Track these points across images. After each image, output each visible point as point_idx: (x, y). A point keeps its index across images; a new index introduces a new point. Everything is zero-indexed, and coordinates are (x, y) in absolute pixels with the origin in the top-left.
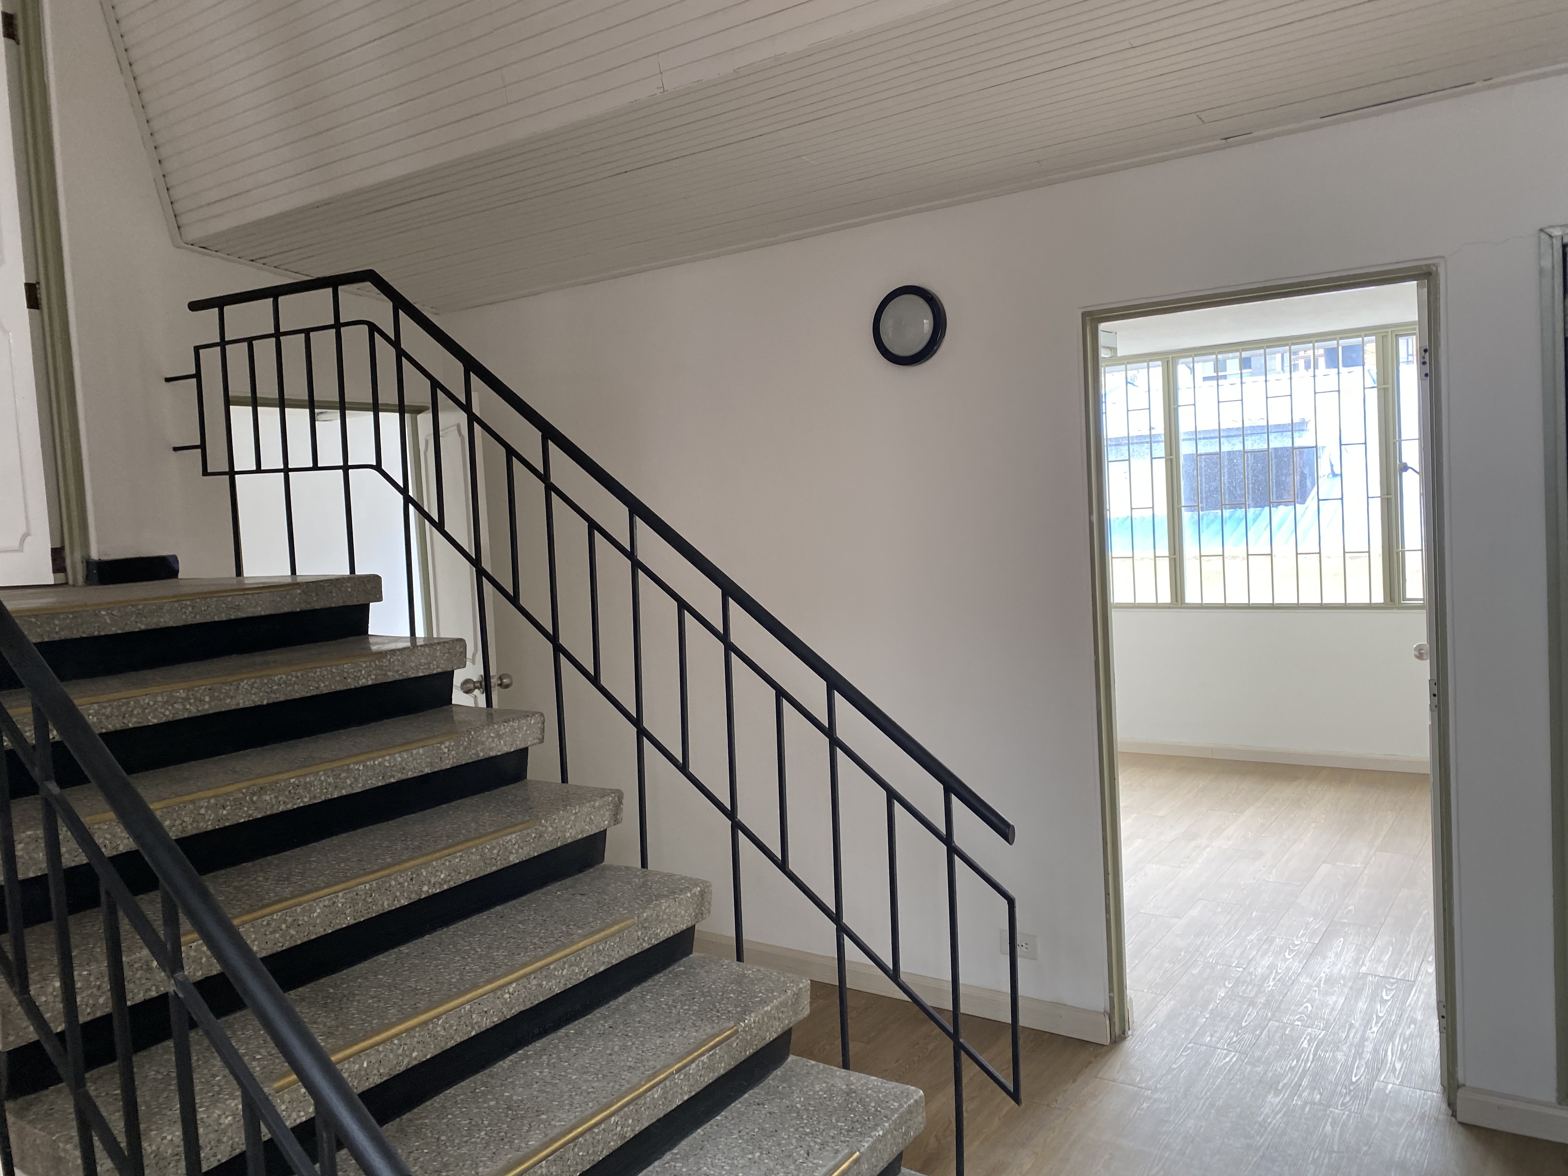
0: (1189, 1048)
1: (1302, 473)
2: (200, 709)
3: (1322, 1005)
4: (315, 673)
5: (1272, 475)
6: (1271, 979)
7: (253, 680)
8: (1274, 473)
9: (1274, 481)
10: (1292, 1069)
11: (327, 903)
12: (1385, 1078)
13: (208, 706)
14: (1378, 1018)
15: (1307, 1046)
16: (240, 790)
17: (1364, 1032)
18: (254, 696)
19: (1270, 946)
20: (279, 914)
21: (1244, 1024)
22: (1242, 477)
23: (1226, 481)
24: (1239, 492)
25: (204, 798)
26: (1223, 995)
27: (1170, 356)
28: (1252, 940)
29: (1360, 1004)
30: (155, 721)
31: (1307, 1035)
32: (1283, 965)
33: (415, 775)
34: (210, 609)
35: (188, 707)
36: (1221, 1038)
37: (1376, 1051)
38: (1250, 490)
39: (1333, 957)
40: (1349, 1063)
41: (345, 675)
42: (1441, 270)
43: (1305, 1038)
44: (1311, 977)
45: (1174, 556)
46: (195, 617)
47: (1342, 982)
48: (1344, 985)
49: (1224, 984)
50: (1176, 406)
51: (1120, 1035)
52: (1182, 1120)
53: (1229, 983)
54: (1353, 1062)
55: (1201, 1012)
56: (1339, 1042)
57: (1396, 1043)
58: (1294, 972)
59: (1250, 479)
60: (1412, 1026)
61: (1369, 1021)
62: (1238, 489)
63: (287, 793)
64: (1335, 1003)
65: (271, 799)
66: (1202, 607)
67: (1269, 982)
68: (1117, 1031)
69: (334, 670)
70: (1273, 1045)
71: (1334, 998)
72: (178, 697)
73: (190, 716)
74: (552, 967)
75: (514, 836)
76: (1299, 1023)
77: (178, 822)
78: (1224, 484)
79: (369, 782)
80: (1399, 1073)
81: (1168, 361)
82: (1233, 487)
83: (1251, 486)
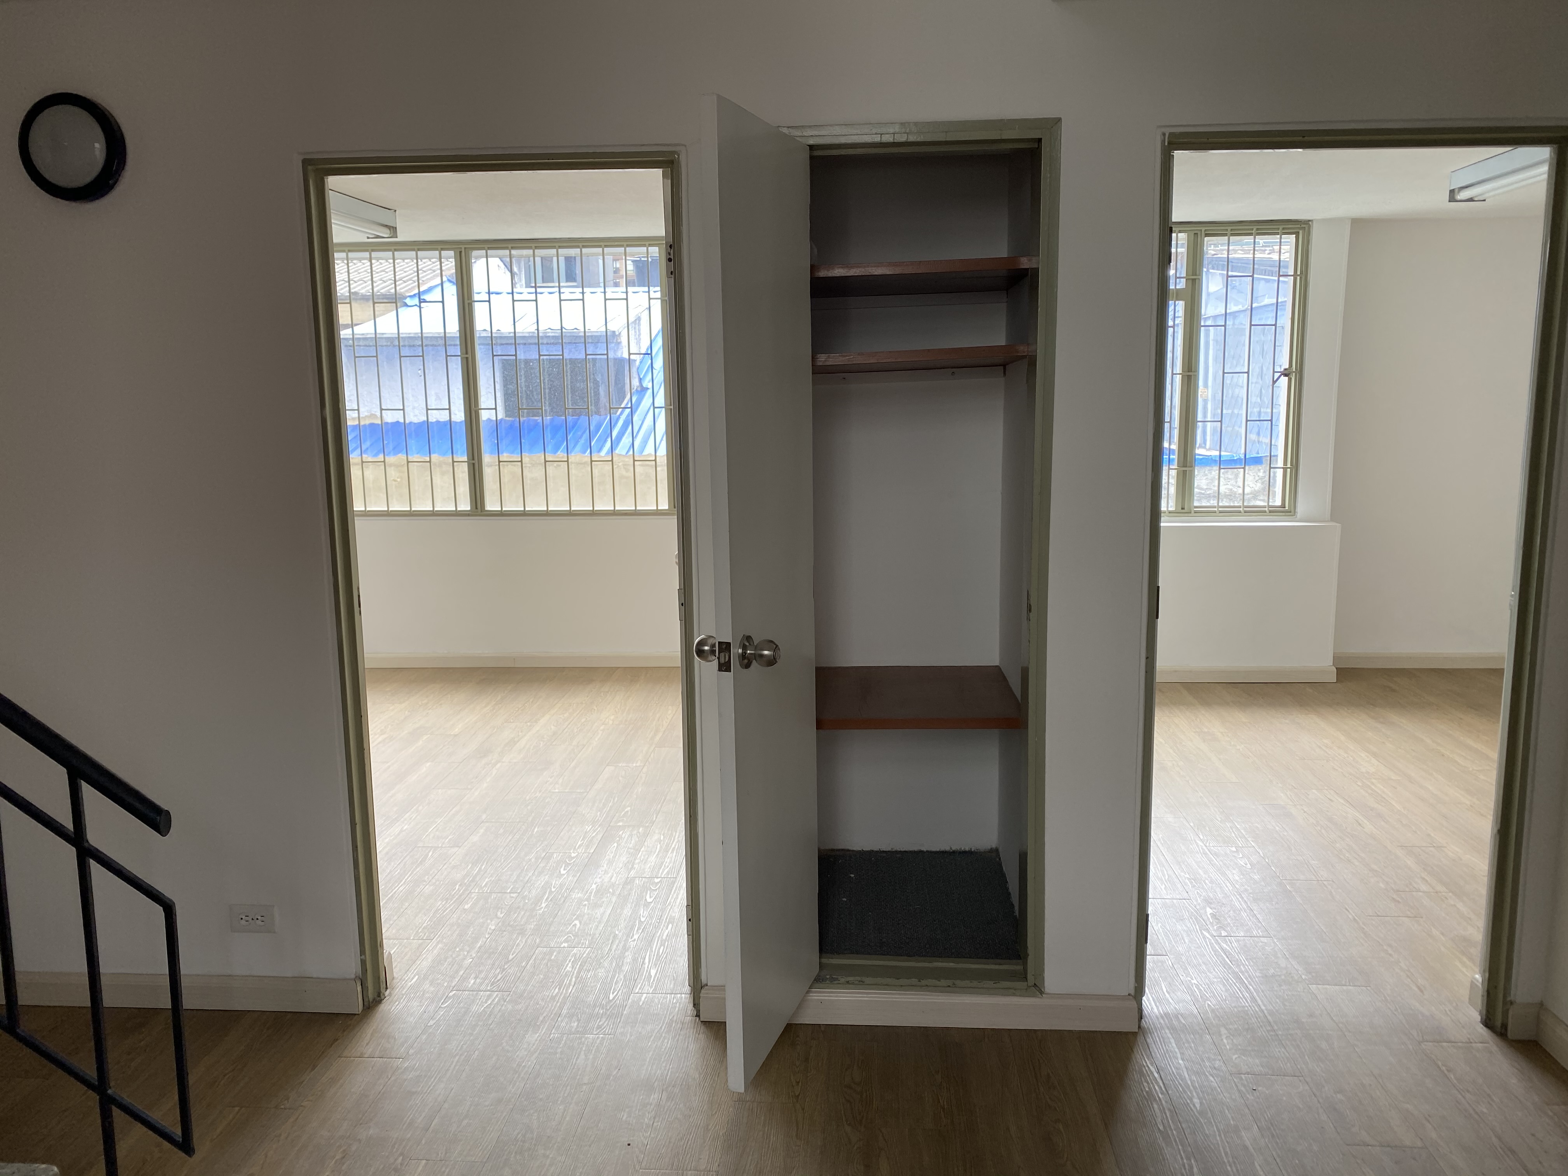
0: (450, 998)
1: (595, 380)
3: (590, 920)
5: (567, 380)
6: (544, 901)
8: (569, 378)
9: (569, 387)
10: (553, 998)
12: (640, 989)
14: (641, 922)
15: (570, 970)
17: (626, 940)
19: (547, 863)
21: (511, 957)
22: (538, 381)
23: (523, 384)
24: (536, 397)
26: (493, 928)
27: (463, 247)
28: (530, 860)
29: (625, 912)
31: (572, 957)
32: (557, 882)
36: (485, 979)
37: (635, 960)
38: (547, 396)
39: (605, 866)
40: (609, 979)
42: (683, 158)
43: (569, 961)
44: (583, 891)
45: (473, 462)
47: (611, 890)
48: (613, 894)
49: (497, 915)
50: (469, 301)
51: (374, 999)
52: (431, 1087)
53: (501, 913)
54: (613, 977)
55: (468, 952)
56: (602, 958)
57: (654, 949)
58: (567, 889)
59: (546, 384)
60: (670, 926)
61: (632, 929)
62: (535, 393)
64: (603, 915)
66: (501, 514)
67: (542, 903)
68: (371, 995)
70: (538, 975)
71: (602, 910)
76: (566, 945)
78: (521, 388)
80: (654, 981)
81: (461, 252)
82: (530, 391)
83: (547, 391)
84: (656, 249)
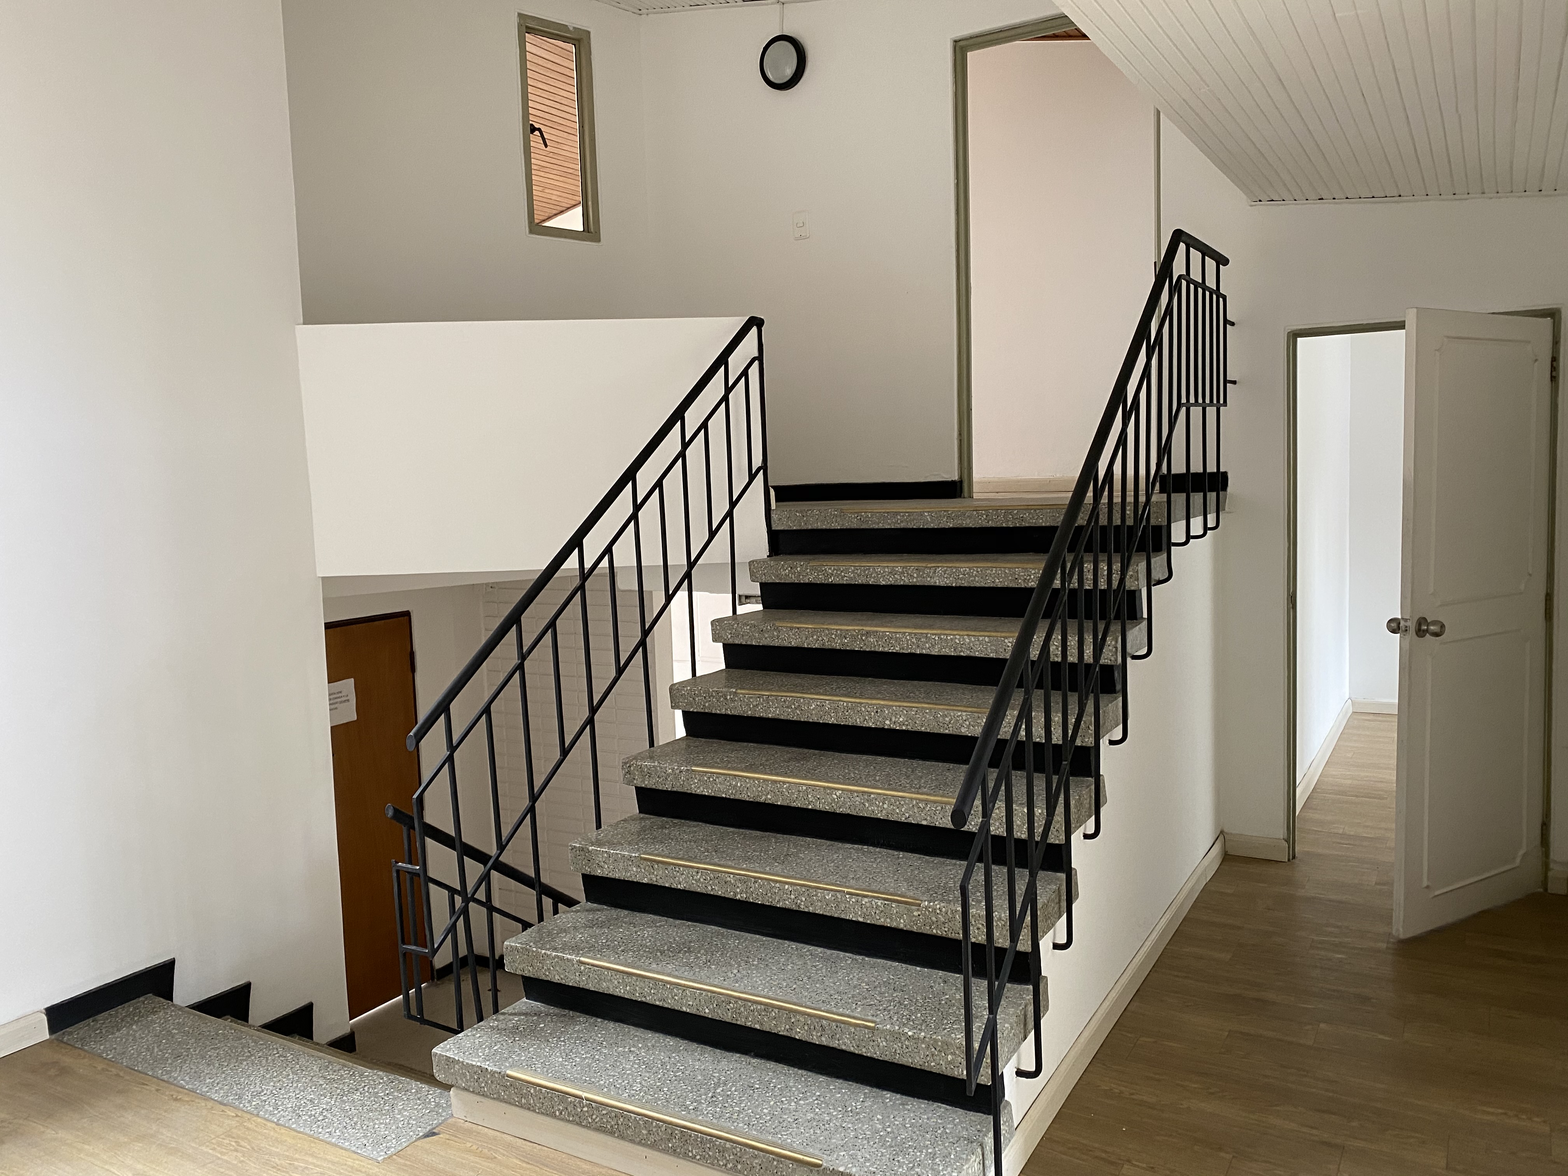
2: (911, 581)
4: (992, 571)
7: (945, 568)
11: (819, 703)
13: (916, 580)
16: (854, 630)
18: (946, 579)
20: (791, 698)
25: (834, 629)
30: (884, 583)
33: (982, 656)
34: (999, 518)
35: (903, 578)
41: (1017, 576)
46: (988, 522)
63: (884, 640)
65: (874, 641)
69: (1007, 571)
72: (897, 571)
73: (905, 584)
74: (872, 796)
75: (964, 714)
77: (820, 639)
79: (943, 650)
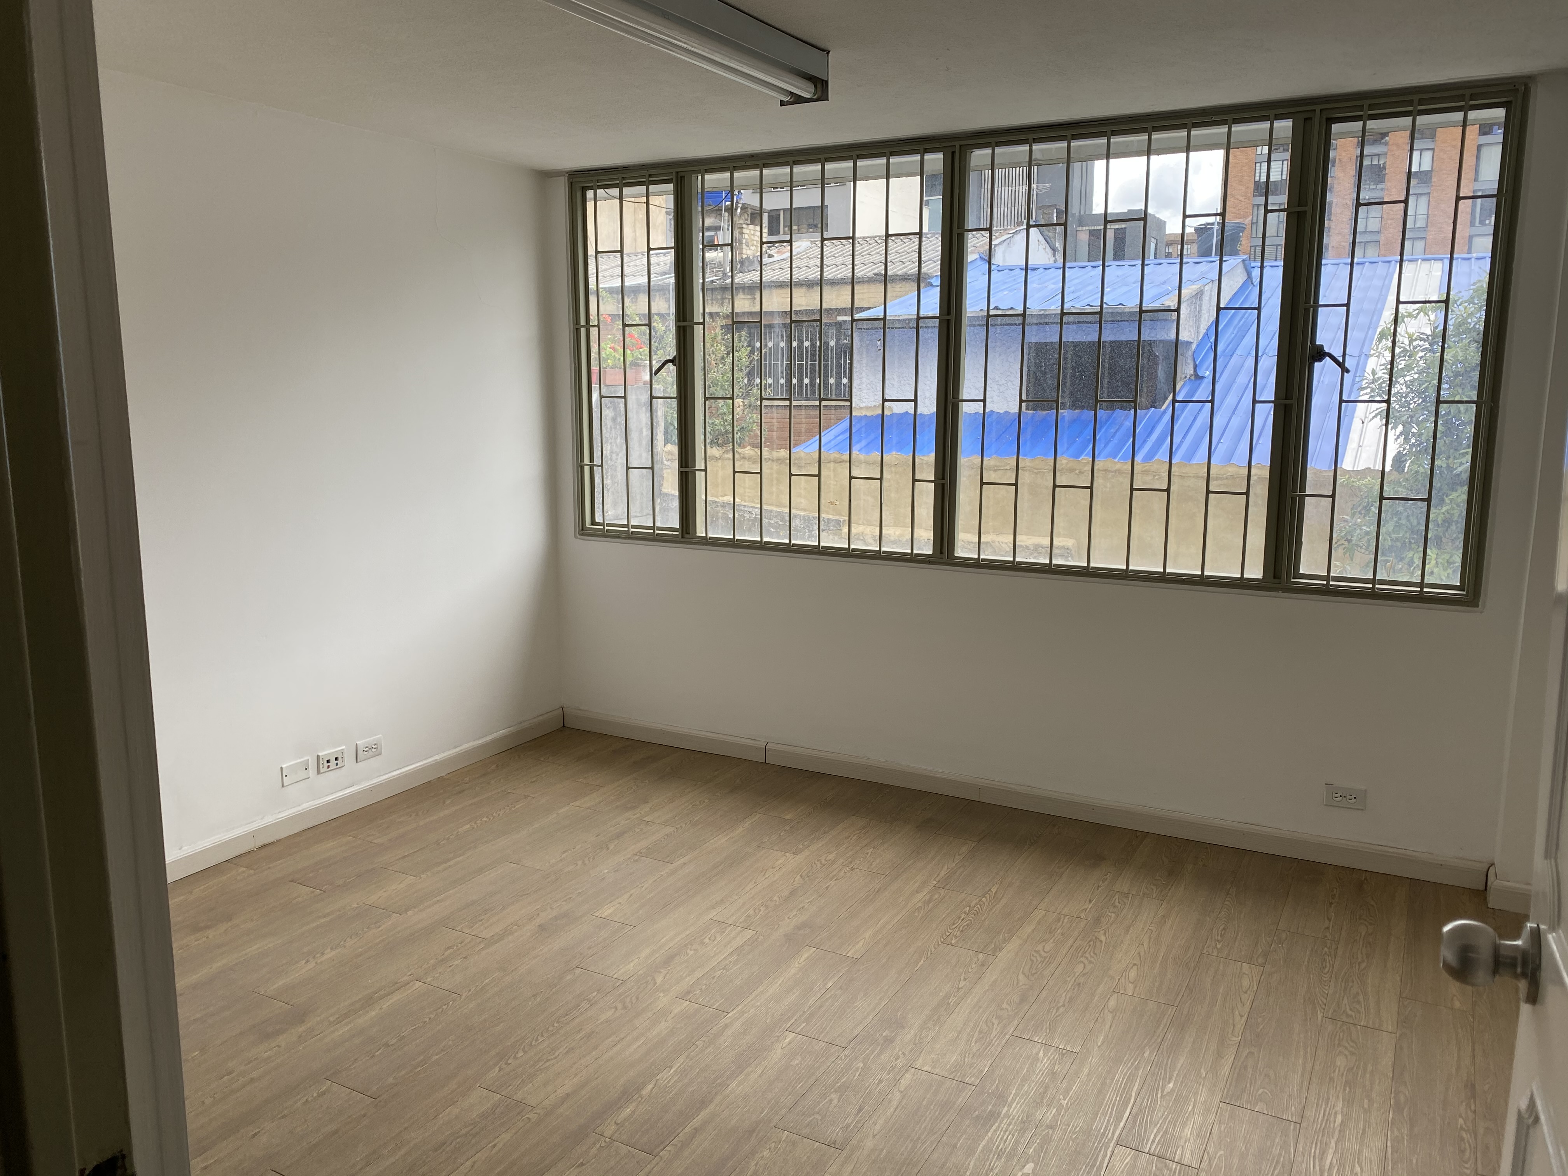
22: (1056, 356)
27: (957, 144)
45: (943, 482)
50: (960, 231)
66: (978, 564)
81: (953, 153)
82: (1041, 372)
83: (1069, 372)
84: (1287, 124)
